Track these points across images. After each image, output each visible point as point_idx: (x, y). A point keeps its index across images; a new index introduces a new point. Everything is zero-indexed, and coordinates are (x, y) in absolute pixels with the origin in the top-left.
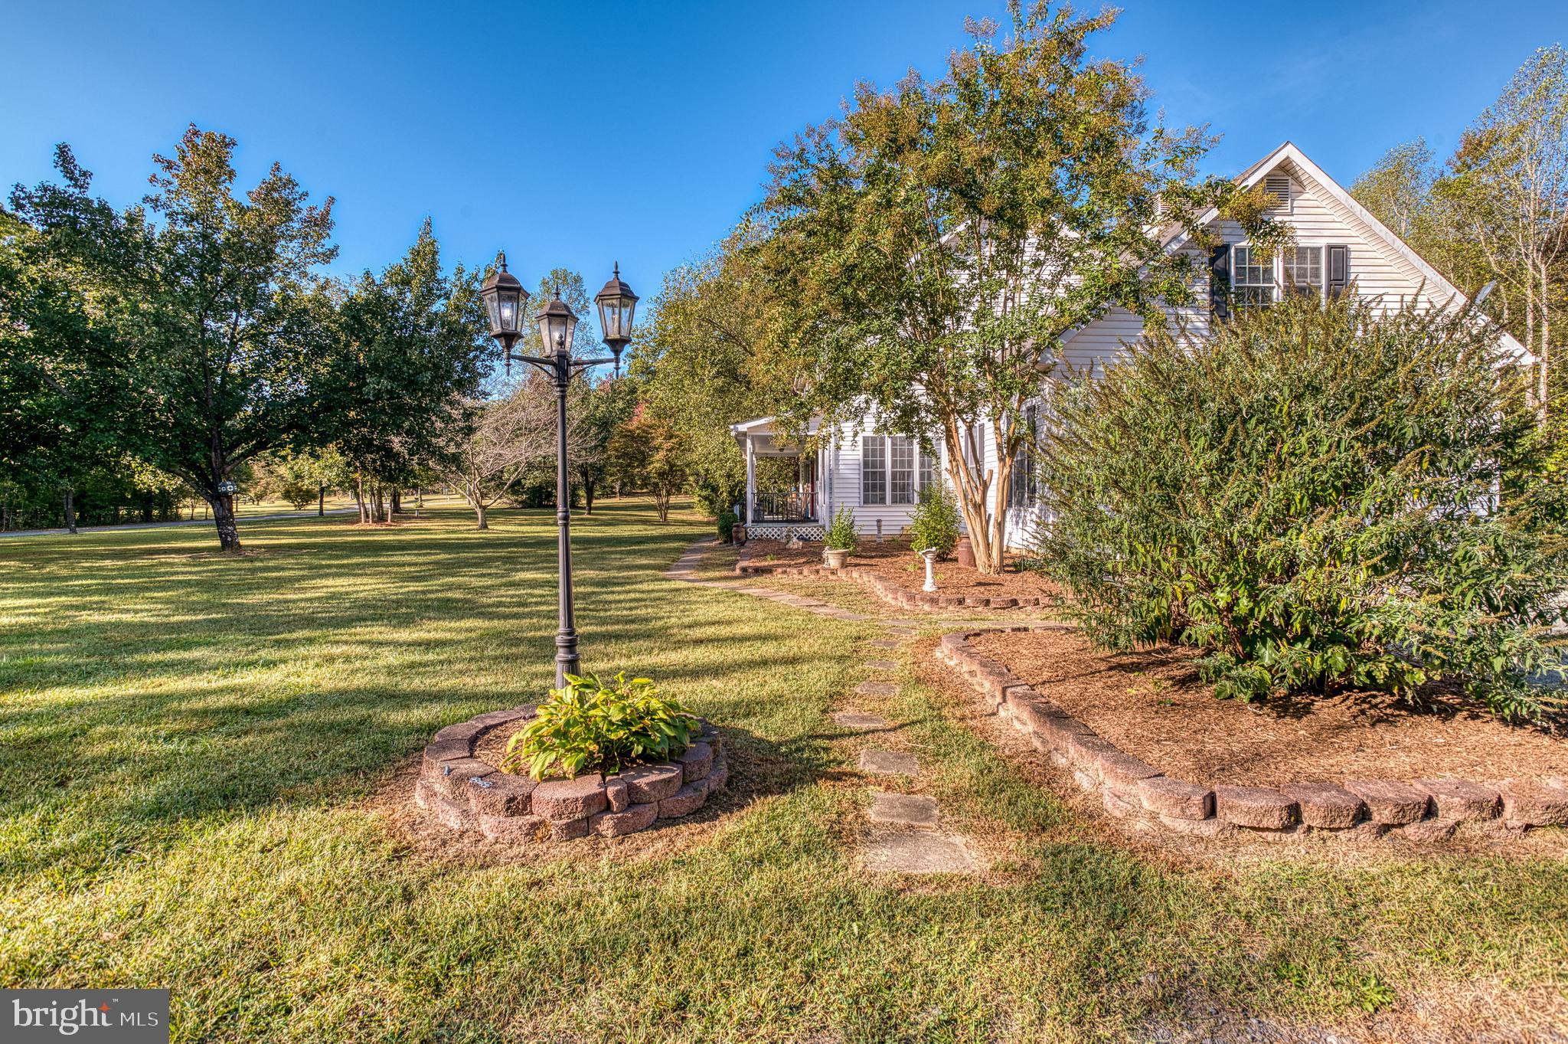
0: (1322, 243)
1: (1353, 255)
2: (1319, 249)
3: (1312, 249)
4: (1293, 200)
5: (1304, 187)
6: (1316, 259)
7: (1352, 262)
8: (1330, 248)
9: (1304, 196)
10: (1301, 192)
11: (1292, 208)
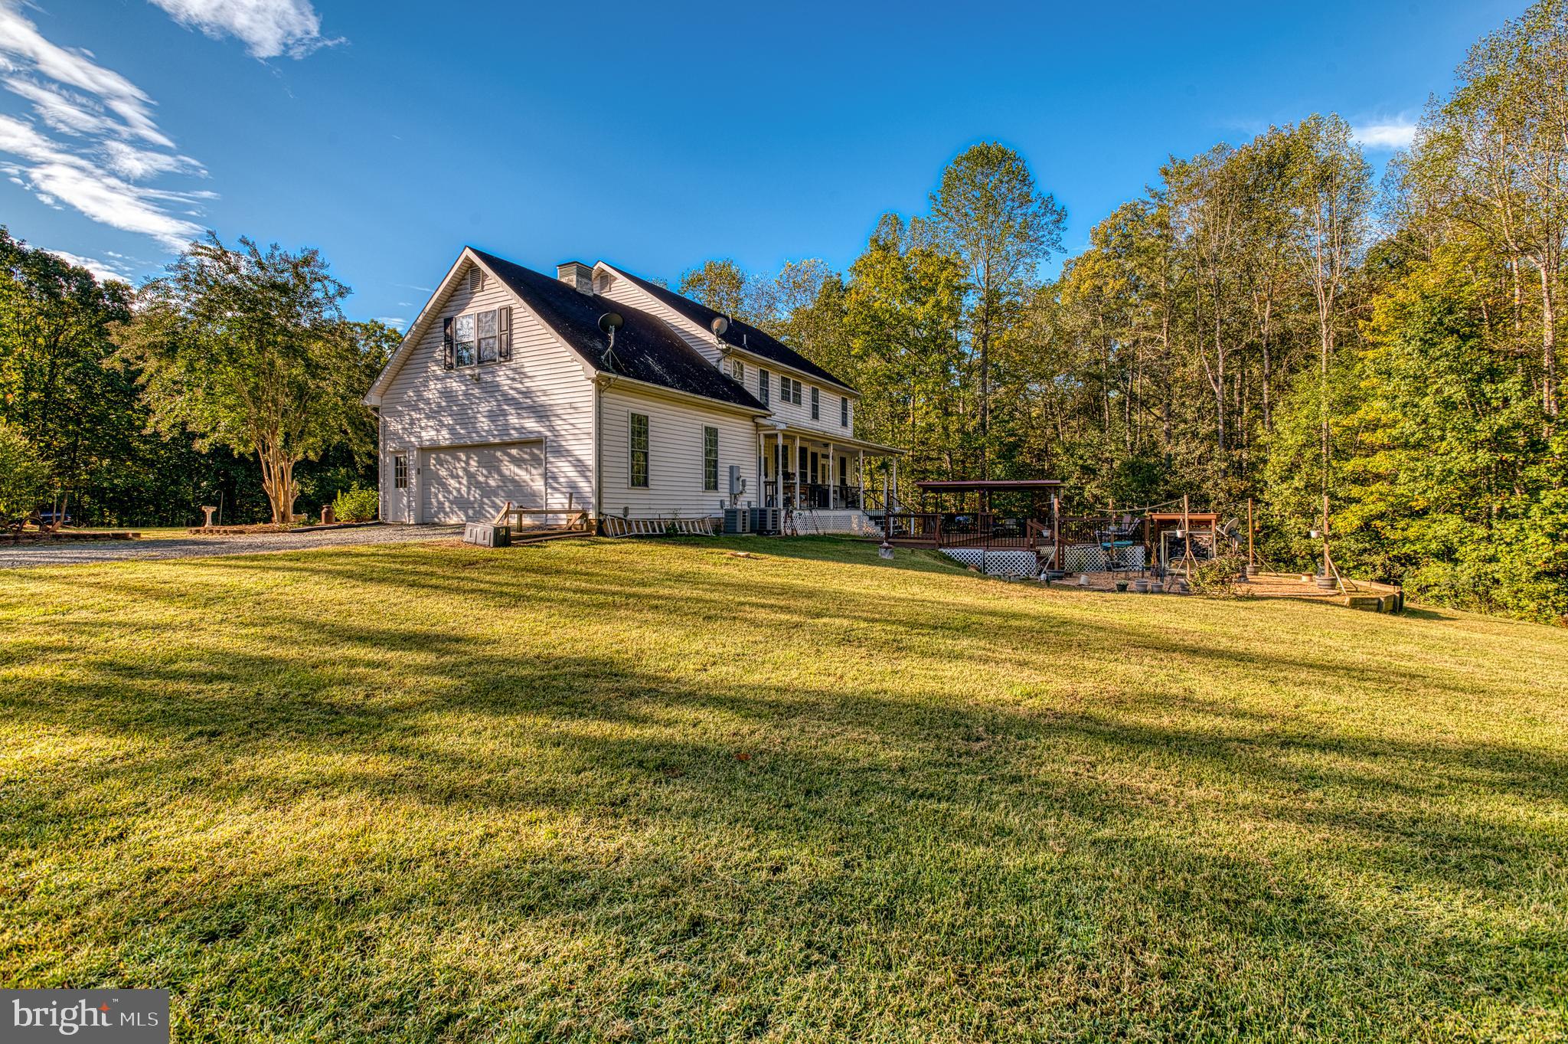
0: (496, 307)
1: (514, 312)
2: (496, 311)
4: (483, 281)
7: (514, 317)
11: (483, 287)
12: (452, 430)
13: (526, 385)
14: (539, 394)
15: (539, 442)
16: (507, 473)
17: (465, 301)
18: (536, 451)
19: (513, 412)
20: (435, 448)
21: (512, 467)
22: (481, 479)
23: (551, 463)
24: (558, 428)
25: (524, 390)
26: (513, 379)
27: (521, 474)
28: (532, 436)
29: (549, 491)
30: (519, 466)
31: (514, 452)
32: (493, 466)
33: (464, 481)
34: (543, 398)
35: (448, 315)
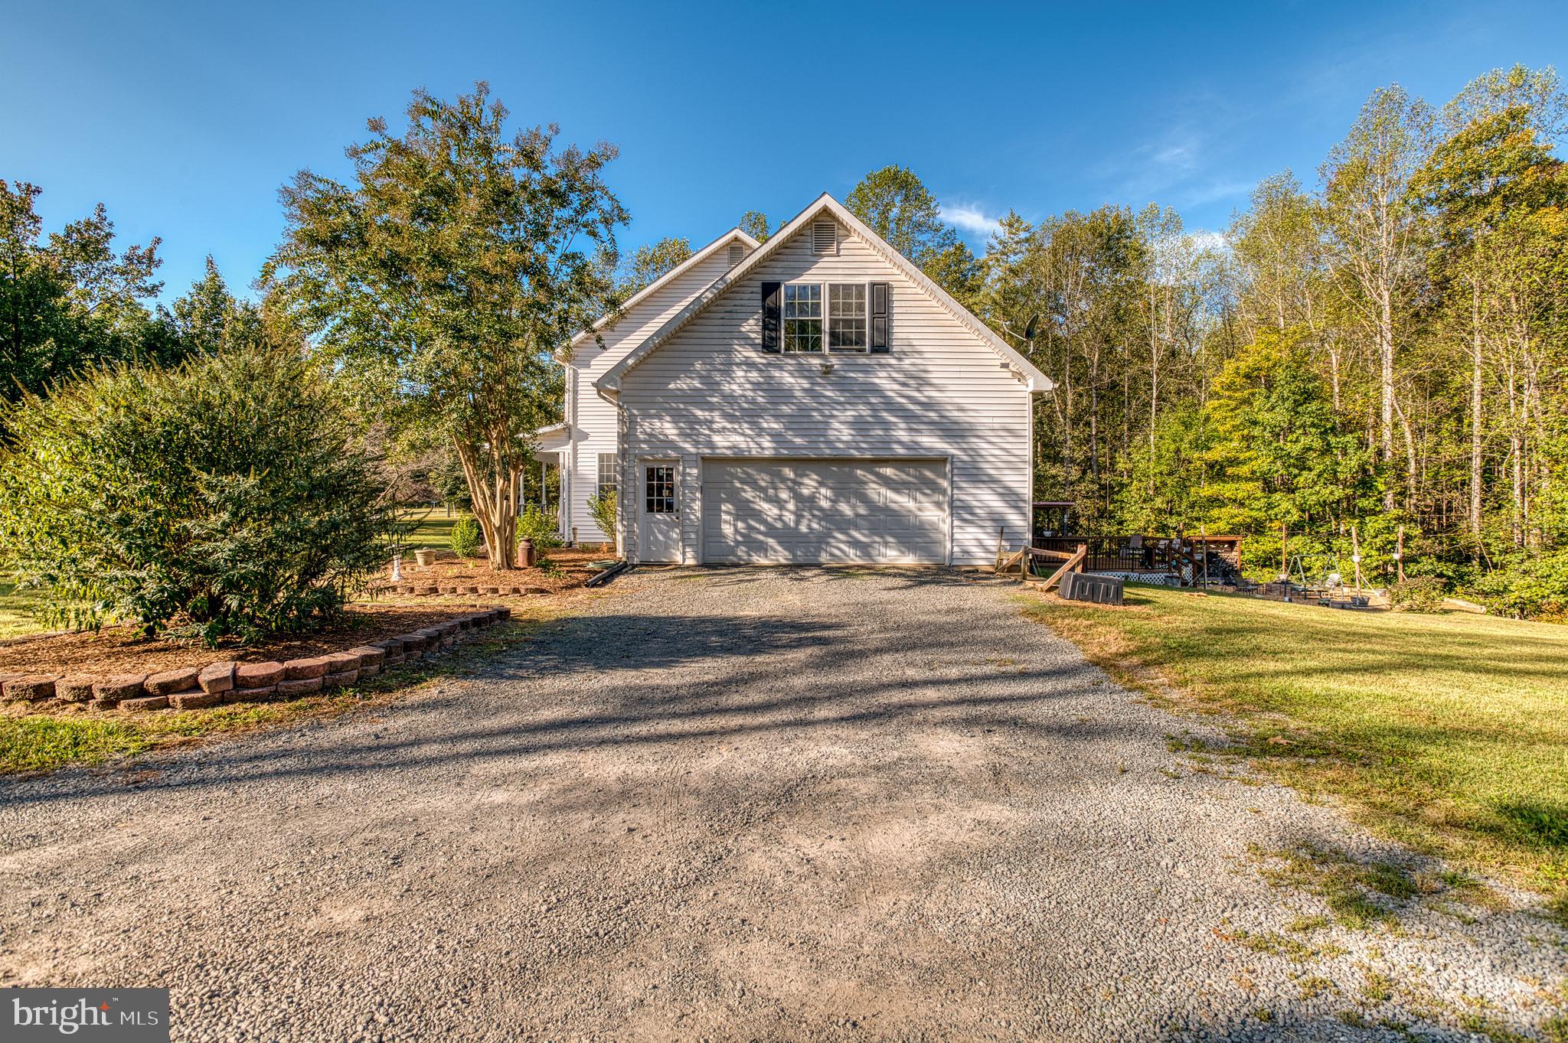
0: (865, 280)
1: (895, 291)
2: (863, 286)
3: (857, 286)
4: (839, 243)
5: (849, 231)
6: (861, 295)
7: (895, 298)
8: (873, 285)
9: (851, 239)
10: (848, 236)
11: (838, 250)
12: (775, 436)
13: (927, 394)
14: (949, 407)
15: (938, 462)
16: (875, 497)
17: (802, 265)
18: (928, 473)
19: (903, 426)
20: (740, 460)
21: (883, 490)
22: (825, 504)
23: (960, 488)
24: (983, 453)
25: (924, 400)
26: (904, 384)
27: (903, 501)
28: (931, 455)
29: (956, 523)
30: (897, 491)
31: (889, 471)
32: (848, 489)
33: (791, 506)
34: (956, 414)
35: (769, 278)
